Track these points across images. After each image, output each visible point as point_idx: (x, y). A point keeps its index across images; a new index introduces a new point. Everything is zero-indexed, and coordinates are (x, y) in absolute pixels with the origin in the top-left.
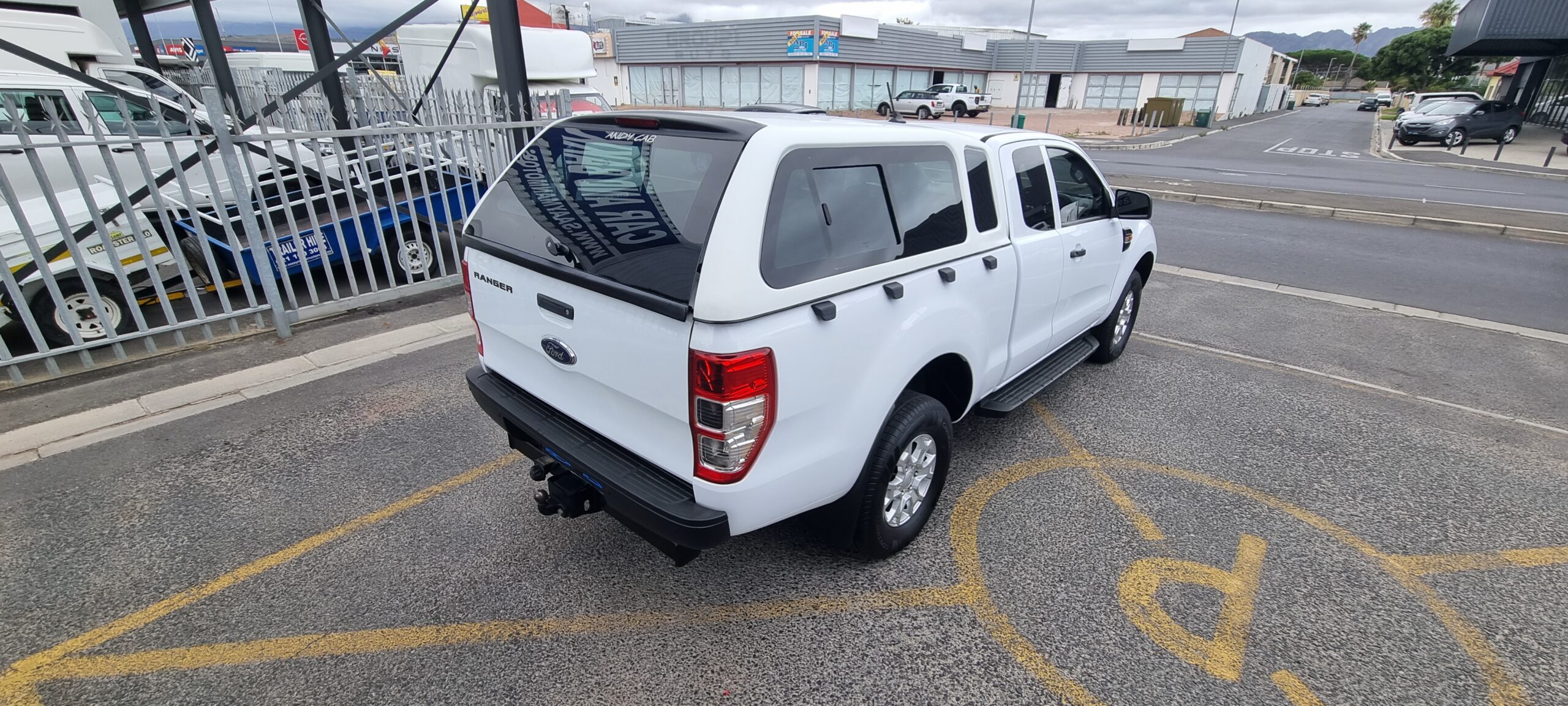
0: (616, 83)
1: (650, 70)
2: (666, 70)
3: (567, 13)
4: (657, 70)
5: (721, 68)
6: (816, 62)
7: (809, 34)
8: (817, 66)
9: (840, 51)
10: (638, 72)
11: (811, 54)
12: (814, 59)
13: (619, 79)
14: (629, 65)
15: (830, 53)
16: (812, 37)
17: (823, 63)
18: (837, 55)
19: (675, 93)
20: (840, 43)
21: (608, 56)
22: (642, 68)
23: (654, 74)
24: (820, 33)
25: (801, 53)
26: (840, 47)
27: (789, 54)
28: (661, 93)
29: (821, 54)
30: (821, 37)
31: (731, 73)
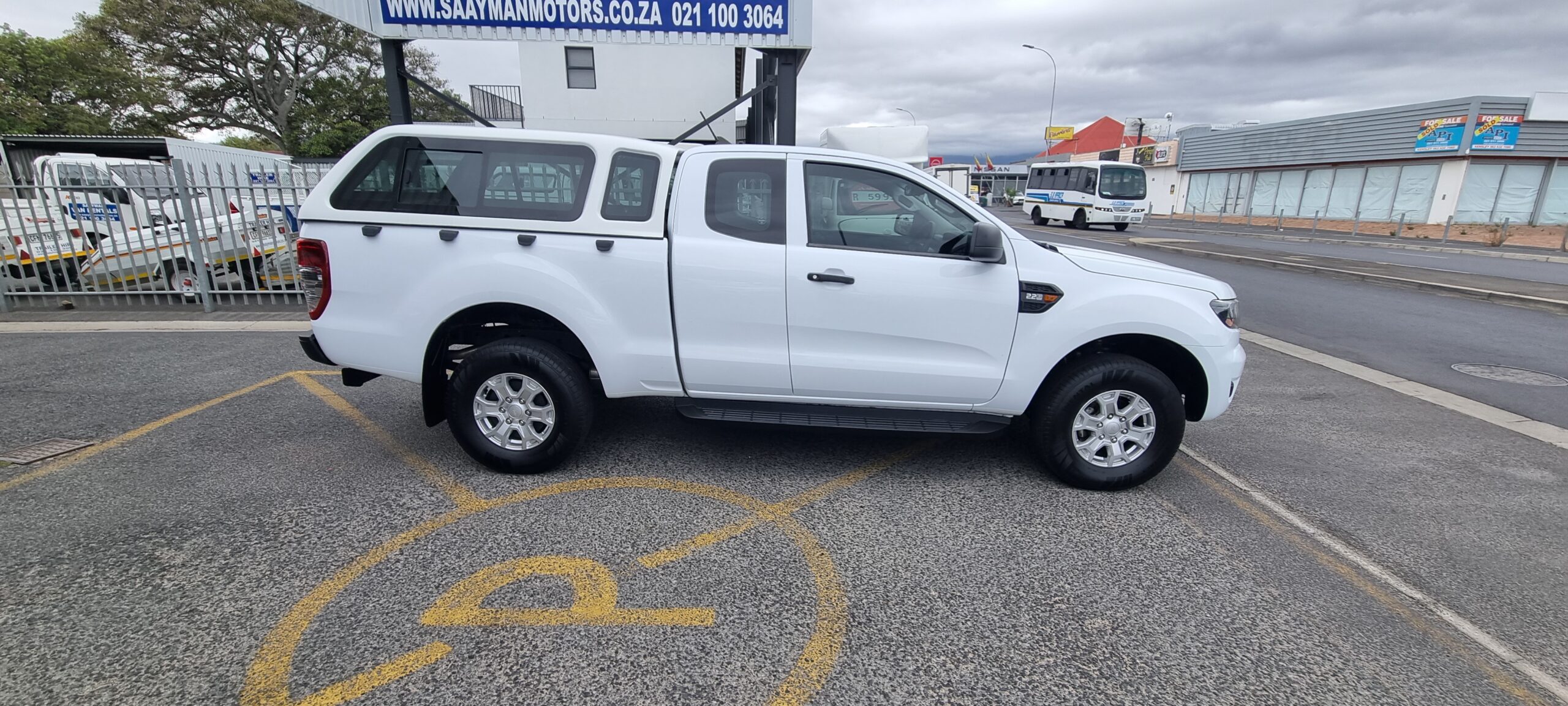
0: (1172, 192)
1: (1214, 177)
2: (1235, 177)
3: (1142, 126)
4: (1224, 177)
5: (1308, 171)
6: (1463, 158)
7: (1459, 120)
8: (1465, 163)
9: (1518, 142)
10: (1200, 180)
11: (1456, 147)
12: (1459, 154)
13: (1176, 189)
14: (1191, 172)
15: (1498, 144)
16: (1462, 125)
17: (1476, 159)
18: (1512, 147)
19: (1240, 201)
20: (1522, 130)
21: (1169, 164)
22: (1206, 175)
23: (1219, 182)
24: (1480, 118)
25: (1441, 146)
26: (1520, 136)
27: (1417, 150)
28: (1222, 202)
29: (1474, 147)
30: (1480, 124)
31: (1322, 177)
